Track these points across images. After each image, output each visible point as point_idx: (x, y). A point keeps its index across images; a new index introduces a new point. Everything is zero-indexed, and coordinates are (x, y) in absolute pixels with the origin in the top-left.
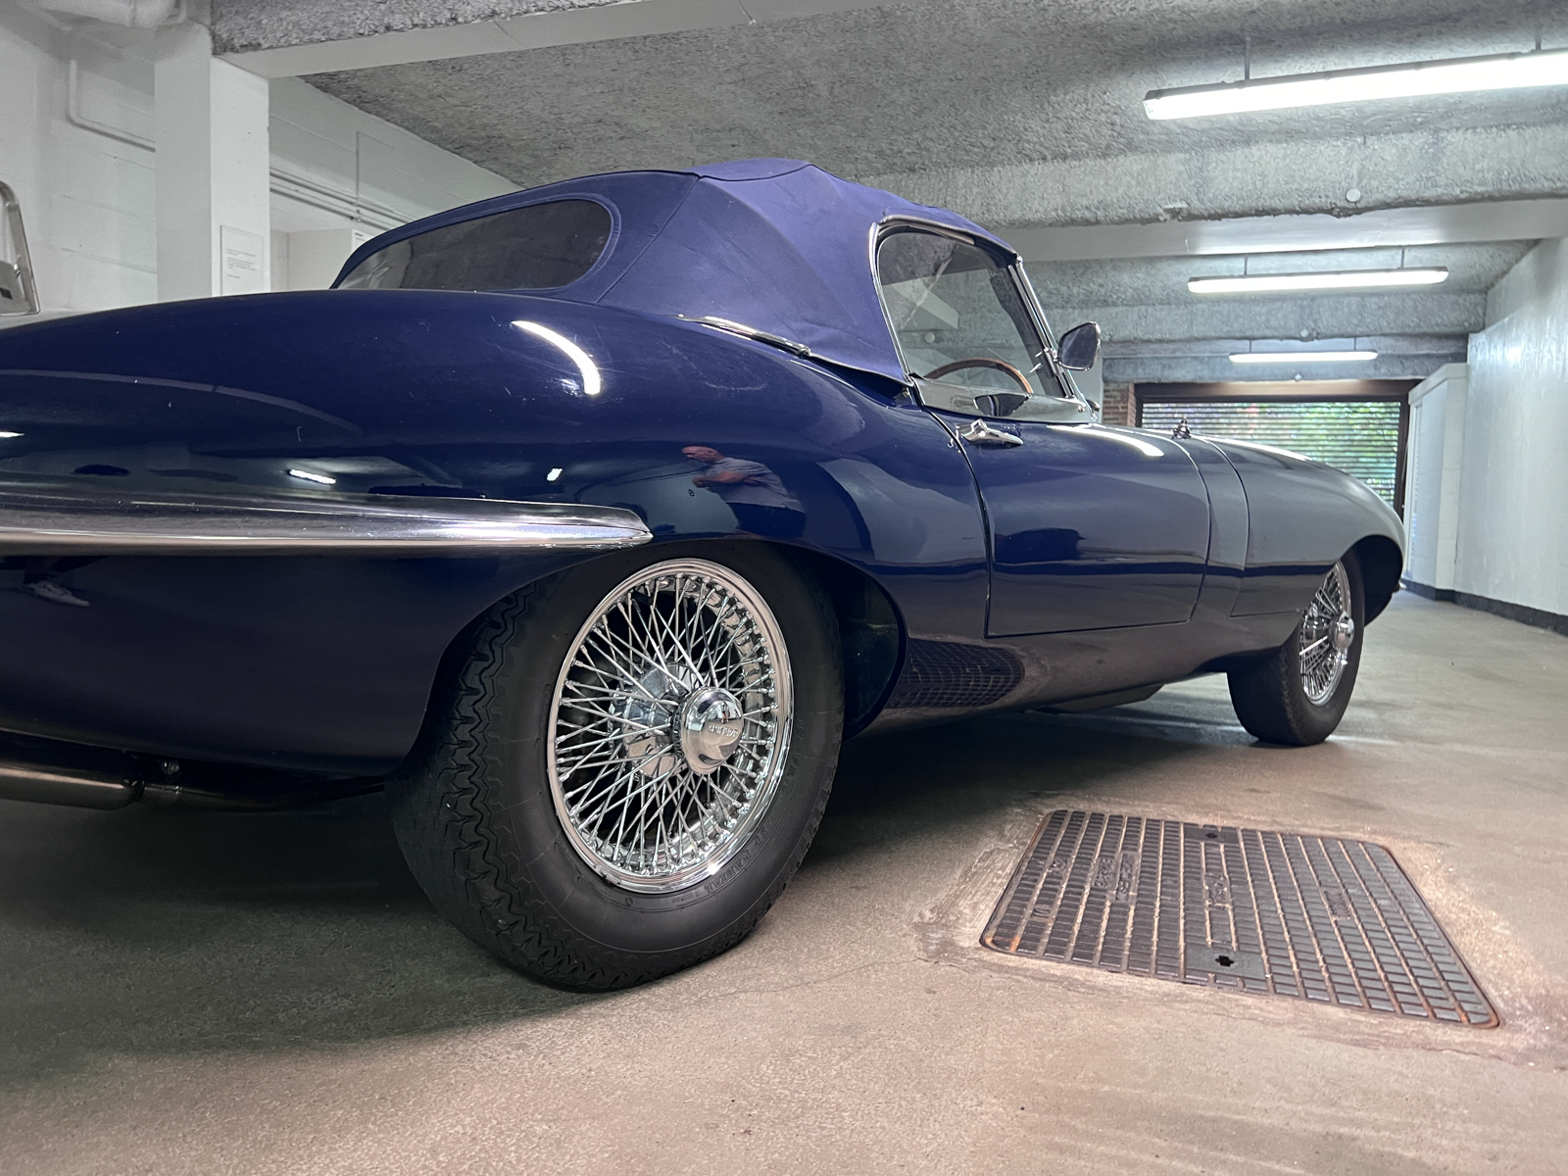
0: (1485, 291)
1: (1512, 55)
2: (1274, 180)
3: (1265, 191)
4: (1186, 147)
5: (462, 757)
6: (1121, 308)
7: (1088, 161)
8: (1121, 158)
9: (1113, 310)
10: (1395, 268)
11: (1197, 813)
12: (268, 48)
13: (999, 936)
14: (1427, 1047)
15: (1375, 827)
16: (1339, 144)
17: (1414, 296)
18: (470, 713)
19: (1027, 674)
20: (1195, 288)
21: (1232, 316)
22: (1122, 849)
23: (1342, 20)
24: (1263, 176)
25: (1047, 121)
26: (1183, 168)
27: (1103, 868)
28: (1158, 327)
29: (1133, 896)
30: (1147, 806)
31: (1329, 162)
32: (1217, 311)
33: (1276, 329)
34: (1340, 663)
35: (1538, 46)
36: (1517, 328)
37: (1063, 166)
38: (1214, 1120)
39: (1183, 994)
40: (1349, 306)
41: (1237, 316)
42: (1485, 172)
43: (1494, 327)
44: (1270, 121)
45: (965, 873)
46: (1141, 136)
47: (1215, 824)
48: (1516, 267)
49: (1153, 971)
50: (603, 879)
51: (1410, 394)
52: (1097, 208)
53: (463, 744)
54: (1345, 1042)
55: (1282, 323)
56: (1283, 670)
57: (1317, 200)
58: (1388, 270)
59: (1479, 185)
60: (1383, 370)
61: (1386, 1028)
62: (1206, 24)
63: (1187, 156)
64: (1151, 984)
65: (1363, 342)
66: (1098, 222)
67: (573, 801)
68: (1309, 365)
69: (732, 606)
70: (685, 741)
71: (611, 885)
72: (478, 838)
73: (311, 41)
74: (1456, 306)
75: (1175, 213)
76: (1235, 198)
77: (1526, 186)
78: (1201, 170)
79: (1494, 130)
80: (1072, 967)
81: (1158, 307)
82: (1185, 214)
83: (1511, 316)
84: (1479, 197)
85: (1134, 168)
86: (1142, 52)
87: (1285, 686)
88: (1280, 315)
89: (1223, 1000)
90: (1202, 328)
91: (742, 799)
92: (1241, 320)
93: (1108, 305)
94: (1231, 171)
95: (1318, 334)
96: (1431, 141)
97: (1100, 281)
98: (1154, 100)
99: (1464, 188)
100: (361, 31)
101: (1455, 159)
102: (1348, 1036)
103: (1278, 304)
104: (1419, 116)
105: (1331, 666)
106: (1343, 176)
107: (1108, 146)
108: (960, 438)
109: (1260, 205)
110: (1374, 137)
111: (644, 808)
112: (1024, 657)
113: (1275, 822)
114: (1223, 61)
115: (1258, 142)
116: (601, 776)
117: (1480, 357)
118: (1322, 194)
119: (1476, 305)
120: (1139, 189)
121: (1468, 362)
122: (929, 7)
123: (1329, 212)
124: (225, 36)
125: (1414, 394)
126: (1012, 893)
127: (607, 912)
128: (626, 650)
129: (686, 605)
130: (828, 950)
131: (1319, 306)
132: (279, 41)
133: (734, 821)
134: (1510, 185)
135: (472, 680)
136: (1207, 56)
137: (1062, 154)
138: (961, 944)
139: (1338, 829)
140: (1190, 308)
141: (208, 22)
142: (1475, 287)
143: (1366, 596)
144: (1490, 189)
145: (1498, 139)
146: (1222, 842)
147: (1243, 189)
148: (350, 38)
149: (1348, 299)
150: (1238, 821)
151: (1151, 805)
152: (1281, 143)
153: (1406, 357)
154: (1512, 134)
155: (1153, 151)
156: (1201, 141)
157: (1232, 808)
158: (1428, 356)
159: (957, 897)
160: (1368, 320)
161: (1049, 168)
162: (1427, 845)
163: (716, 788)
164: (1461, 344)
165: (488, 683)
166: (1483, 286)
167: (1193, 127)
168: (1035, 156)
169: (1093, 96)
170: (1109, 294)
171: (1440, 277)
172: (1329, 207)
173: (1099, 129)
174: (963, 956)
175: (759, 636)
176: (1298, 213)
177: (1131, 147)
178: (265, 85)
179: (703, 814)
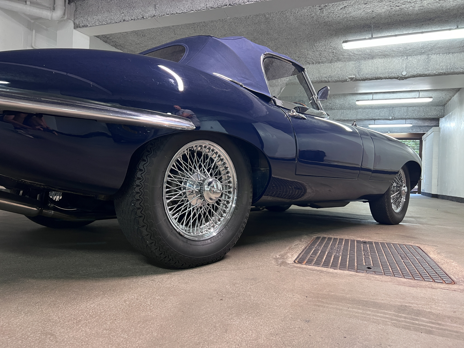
0: (444, 105)
1: (450, 29)
2: (381, 69)
3: (378, 72)
4: (355, 60)
5: (137, 189)
6: (336, 111)
7: (326, 64)
8: (336, 63)
9: (334, 111)
10: (417, 97)
11: (360, 238)
12: (90, 27)
13: (300, 261)
14: (432, 288)
15: (415, 242)
16: (400, 58)
17: (423, 107)
18: (140, 177)
19: (307, 191)
20: (358, 103)
21: (369, 113)
22: (338, 245)
23: (400, 20)
24: (377, 68)
25: (314, 52)
26: (354, 66)
27: (331, 248)
28: (347, 116)
29: (341, 255)
30: (345, 236)
31: (397, 64)
32: (364, 111)
33: (382, 116)
34: (403, 201)
35: (458, 27)
36: (454, 115)
37: (319, 65)
38: (366, 301)
39: (356, 275)
40: (404, 110)
41: (370, 113)
42: (443, 66)
43: (447, 116)
44: (379, 52)
45: (290, 248)
46: (341, 56)
47: (366, 240)
48: (453, 98)
49: (347, 270)
50: (179, 233)
51: (422, 137)
52: (329, 78)
53: (138, 186)
54: (407, 286)
55: (384, 115)
56: (386, 200)
57: (393, 75)
58: (415, 98)
59: (441, 70)
60: (414, 130)
61: (419, 283)
62: (360, 21)
63: (355, 62)
64: (346, 272)
65: (408, 121)
66: (329, 82)
67: (170, 210)
68: (392, 128)
69: (219, 157)
70: (205, 195)
71: (181, 235)
72: (141, 215)
73: (102, 24)
74: (435, 110)
75: (352, 79)
76: (369, 74)
77: (455, 70)
78: (359, 66)
79: (445, 54)
80: (322, 268)
81: (347, 110)
82: (354, 79)
83: (452, 112)
84: (441, 73)
85: (340, 66)
86: (341, 30)
87: (387, 206)
88: (383, 113)
89: (369, 276)
90: (360, 116)
91: (222, 216)
92: (372, 114)
93: (332, 110)
94: (368, 67)
95: (395, 118)
96: (427, 58)
97: (330, 102)
98: (345, 43)
99: (437, 71)
100: (116, 21)
101: (434, 63)
102: (408, 285)
103: (383, 109)
104: (423, 50)
105: (400, 201)
106: (401, 68)
107: (332, 60)
108: (288, 115)
109: (377, 76)
110: (410, 57)
111: (192, 214)
112: (306, 186)
113: (384, 240)
114: (365, 33)
115: (375, 58)
116: (179, 204)
117: (443, 125)
118: (395, 73)
119: (441, 109)
120: (341, 72)
121: (439, 127)
122: (280, 16)
123: (397, 78)
124: (77, 23)
125: (424, 137)
126: (304, 252)
127: (180, 243)
128: (187, 166)
129: (205, 156)
130: (247, 262)
131: (395, 110)
132: (93, 25)
133: (219, 223)
134: (450, 70)
135: (141, 167)
136: (360, 31)
137: (318, 62)
138: (288, 262)
139: (404, 242)
140: (356, 111)
141: (73, 20)
142: (441, 104)
143: (411, 182)
144: (445, 71)
145: (447, 57)
146: (368, 244)
147: (371, 72)
148: (113, 23)
149: (403, 108)
150: (373, 240)
151: (346, 236)
152: (383, 58)
153: (421, 126)
154: (451, 55)
155: (345, 61)
156: (359, 58)
157: (371, 237)
158: (427, 126)
159: (287, 253)
160: (409, 114)
161: (315, 66)
162: (431, 246)
163: (214, 212)
164: (437, 122)
165: (146, 168)
166: (443, 104)
167: (356, 53)
168: (310, 62)
169: (327, 44)
170: (332, 106)
171: (431, 100)
172: (397, 77)
173: (329, 54)
174: (289, 265)
175: (227, 167)
176: (388, 79)
177: (338, 60)
178: (89, 38)
179: (210, 220)
